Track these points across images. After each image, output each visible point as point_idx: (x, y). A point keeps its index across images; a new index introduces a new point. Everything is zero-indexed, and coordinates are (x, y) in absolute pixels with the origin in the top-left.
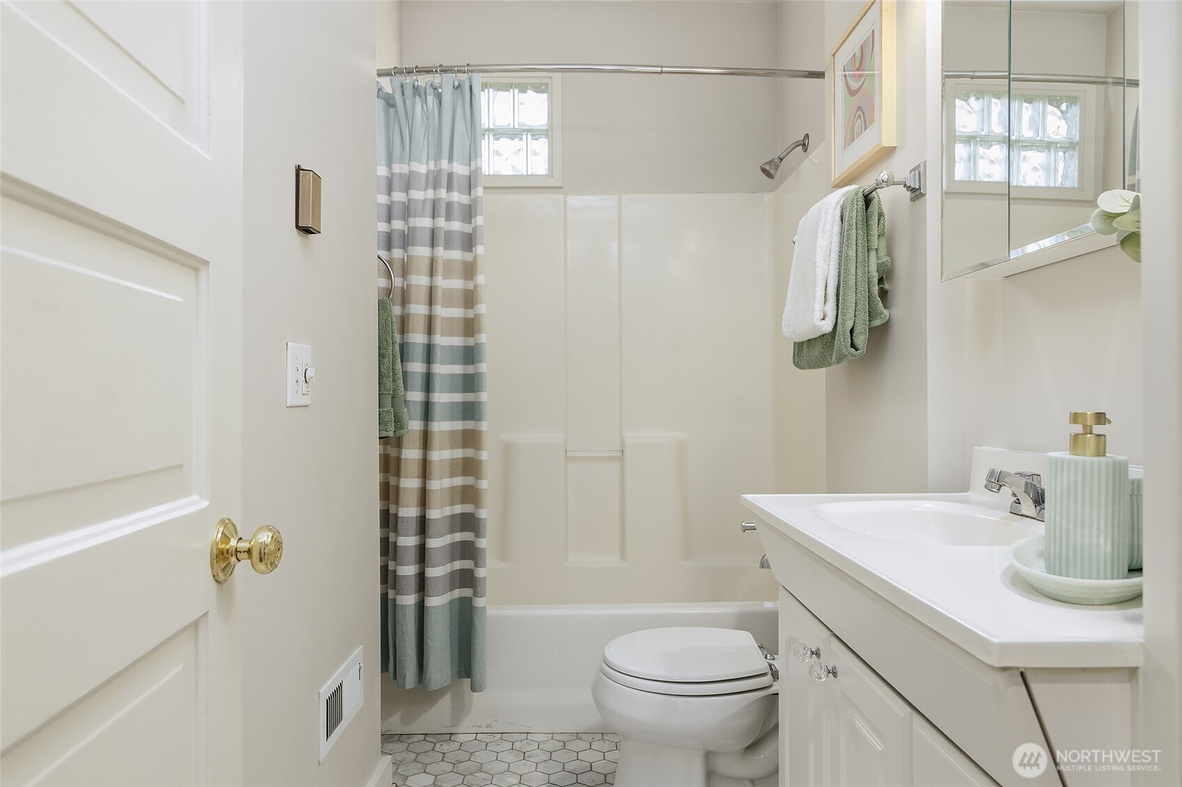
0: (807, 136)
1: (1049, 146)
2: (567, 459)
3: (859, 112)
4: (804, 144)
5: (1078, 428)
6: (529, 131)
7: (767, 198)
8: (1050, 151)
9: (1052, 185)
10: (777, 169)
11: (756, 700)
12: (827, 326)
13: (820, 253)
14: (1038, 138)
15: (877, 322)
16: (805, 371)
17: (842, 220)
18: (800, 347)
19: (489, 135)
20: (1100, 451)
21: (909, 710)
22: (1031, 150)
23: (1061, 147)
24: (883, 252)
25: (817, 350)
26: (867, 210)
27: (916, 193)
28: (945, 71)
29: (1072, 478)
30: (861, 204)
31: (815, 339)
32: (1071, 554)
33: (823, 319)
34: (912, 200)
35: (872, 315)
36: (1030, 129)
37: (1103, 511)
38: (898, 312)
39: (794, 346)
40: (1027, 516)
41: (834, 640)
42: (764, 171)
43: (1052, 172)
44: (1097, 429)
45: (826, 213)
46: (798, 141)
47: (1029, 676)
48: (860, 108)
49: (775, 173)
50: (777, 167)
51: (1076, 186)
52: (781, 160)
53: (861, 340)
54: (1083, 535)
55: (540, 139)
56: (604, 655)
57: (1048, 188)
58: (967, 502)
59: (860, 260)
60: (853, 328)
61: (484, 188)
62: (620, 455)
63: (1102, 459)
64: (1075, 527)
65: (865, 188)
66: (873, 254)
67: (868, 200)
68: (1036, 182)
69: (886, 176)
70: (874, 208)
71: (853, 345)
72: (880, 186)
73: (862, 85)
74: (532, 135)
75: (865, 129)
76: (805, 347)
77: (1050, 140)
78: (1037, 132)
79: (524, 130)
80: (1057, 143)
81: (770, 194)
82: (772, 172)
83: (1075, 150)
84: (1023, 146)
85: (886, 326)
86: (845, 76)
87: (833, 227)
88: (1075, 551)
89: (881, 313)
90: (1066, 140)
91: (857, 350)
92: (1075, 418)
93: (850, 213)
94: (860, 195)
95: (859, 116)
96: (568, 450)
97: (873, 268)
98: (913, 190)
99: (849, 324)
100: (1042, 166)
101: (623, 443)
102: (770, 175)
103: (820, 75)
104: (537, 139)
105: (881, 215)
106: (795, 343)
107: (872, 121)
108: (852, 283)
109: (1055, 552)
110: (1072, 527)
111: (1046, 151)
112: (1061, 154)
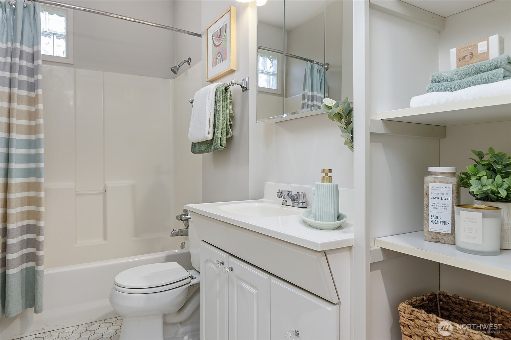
0: (190, 59)
1: (268, 73)
2: (76, 195)
3: (219, 54)
4: (189, 62)
5: (324, 174)
6: (54, 34)
7: (171, 81)
8: (268, 75)
9: (269, 88)
10: (178, 70)
11: (185, 289)
12: (210, 137)
13: (207, 108)
14: (264, 70)
15: (229, 136)
16: (197, 154)
17: (216, 96)
18: (194, 145)
19: (54, 36)
20: (330, 182)
21: (268, 275)
22: (262, 74)
23: (271, 74)
24: (231, 110)
25: (204, 147)
26: (226, 93)
27: (244, 89)
28: (258, 46)
29: (324, 190)
30: (224, 90)
31: (203, 142)
32: (324, 214)
33: (208, 134)
34: (243, 91)
35: (227, 133)
36: (262, 66)
37: (332, 200)
38: (236, 133)
39: (192, 144)
40: (289, 206)
41: (230, 257)
42: (172, 70)
43: (269, 83)
44: (329, 174)
45: (210, 92)
46: (186, 60)
47: (327, 253)
48: (219, 53)
49: (177, 72)
50: (178, 69)
51: (276, 89)
52: (180, 67)
53: (224, 143)
54: (327, 208)
55: (61, 39)
56: (115, 280)
57: (268, 88)
58: (263, 202)
59: (223, 112)
60: (221, 138)
61: (42, 60)
62: (104, 192)
63: (331, 184)
64: (325, 206)
65: (225, 84)
66: (228, 110)
67: (226, 89)
68: (264, 86)
69: (235, 81)
70: (228, 92)
71: (221, 145)
72: (233, 85)
73: (220, 44)
74: (56, 36)
75: (222, 61)
76: (197, 145)
77: (268, 71)
78: (264, 68)
79: (52, 33)
80: (270, 73)
81: (172, 80)
82: (176, 71)
83: (275, 76)
84: (260, 72)
85: (232, 137)
86: (213, 38)
87: (212, 98)
88: (325, 213)
89: (230, 133)
90: (273, 72)
91: (222, 147)
92: (323, 171)
93: (220, 93)
94: (224, 87)
95: (219, 56)
96: (77, 190)
97: (228, 115)
98: (243, 87)
99: (220, 136)
100: (265, 80)
101: (105, 186)
102: (175, 73)
103: (200, 36)
104: (59, 39)
105: (230, 95)
106: (192, 143)
107: (226, 58)
108: (221, 120)
109: (319, 215)
110: (324, 206)
111: (267, 75)
112: (271, 76)
